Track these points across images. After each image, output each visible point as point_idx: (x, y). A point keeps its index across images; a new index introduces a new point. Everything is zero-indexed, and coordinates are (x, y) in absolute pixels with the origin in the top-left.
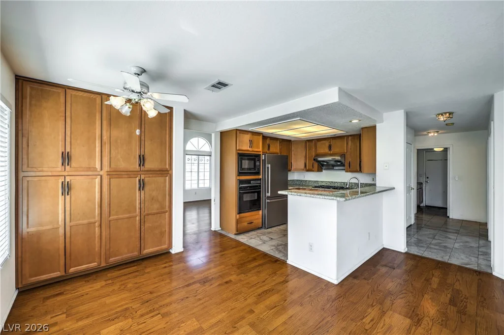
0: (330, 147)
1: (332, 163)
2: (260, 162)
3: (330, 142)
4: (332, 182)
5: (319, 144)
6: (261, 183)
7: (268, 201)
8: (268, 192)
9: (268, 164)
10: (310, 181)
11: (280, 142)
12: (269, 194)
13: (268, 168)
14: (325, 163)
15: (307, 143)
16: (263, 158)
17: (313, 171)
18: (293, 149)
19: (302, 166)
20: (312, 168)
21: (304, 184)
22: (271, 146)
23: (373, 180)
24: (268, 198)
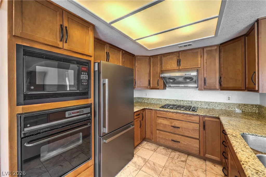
0: (179, 62)
1: (181, 80)
2: (89, 75)
3: (179, 56)
4: (177, 100)
5: (164, 59)
6: (91, 113)
7: (107, 141)
8: (104, 126)
9: (105, 78)
10: (152, 99)
11: (123, 54)
12: (106, 130)
13: (104, 84)
14: (171, 81)
15: (152, 59)
16: (96, 69)
17: (158, 89)
18: (136, 64)
19: (146, 84)
20: (156, 85)
21: (146, 101)
22: (111, 55)
23: (229, 99)
24: (106, 136)
